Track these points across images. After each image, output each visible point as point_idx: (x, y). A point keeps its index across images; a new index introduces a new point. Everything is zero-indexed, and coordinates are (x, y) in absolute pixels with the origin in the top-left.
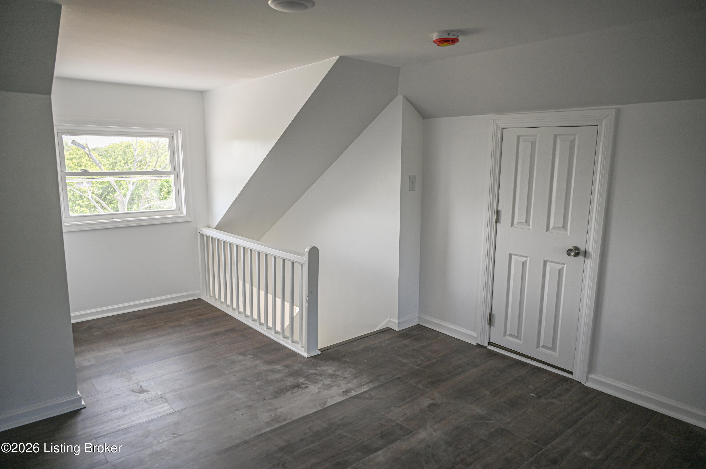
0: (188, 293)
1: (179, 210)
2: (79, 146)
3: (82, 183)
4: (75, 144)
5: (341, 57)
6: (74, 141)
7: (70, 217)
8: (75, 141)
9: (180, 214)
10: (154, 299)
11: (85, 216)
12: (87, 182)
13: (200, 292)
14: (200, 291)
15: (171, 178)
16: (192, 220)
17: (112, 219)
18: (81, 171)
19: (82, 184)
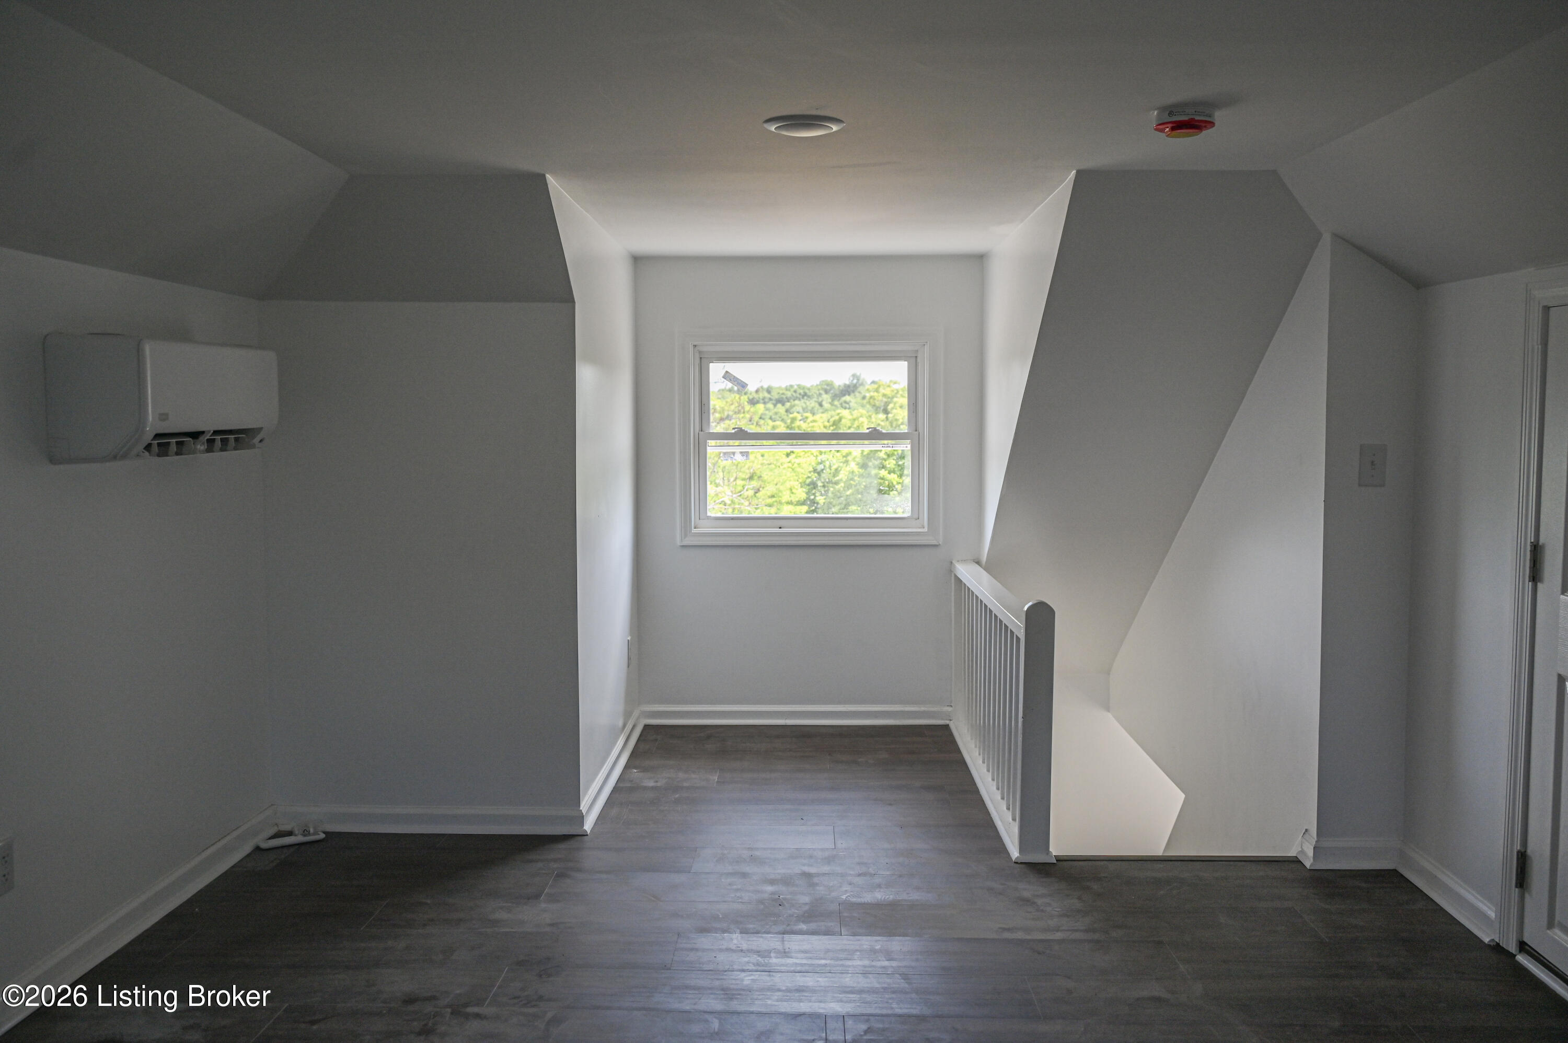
0: (923, 709)
1: (916, 519)
2: (736, 383)
3: (734, 453)
4: (728, 379)
5: (1078, 172)
6: (728, 374)
7: (708, 519)
8: (730, 373)
9: (920, 528)
10: (849, 708)
11: (732, 519)
12: (741, 453)
13: (950, 712)
14: (950, 709)
15: (905, 447)
16: (941, 543)
17: (780, 528)
18: (733, 431)
19: (732, 456)
